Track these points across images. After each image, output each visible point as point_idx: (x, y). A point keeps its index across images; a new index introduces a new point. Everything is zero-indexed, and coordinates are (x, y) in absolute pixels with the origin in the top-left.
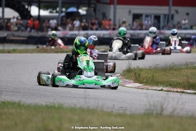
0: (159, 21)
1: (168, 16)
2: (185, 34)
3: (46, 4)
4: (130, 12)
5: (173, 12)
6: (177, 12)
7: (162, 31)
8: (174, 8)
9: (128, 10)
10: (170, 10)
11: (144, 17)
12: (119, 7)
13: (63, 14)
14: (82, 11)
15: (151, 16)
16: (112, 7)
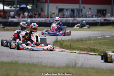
0: (74, 13)
1: (79, 9)
2: (89, 20)
3: (8, 3)
4: (57, 7)
5: (82, 8)
6: (84, 7)
7: (75, 18)
8: (82, 5)
9: (56, 7)
10: (80, 6)
11: (65, 10)
12: (50, 4)
13: (18, 9)
14: (29, 7)
15: (69, 10)
16: (47, 4)
